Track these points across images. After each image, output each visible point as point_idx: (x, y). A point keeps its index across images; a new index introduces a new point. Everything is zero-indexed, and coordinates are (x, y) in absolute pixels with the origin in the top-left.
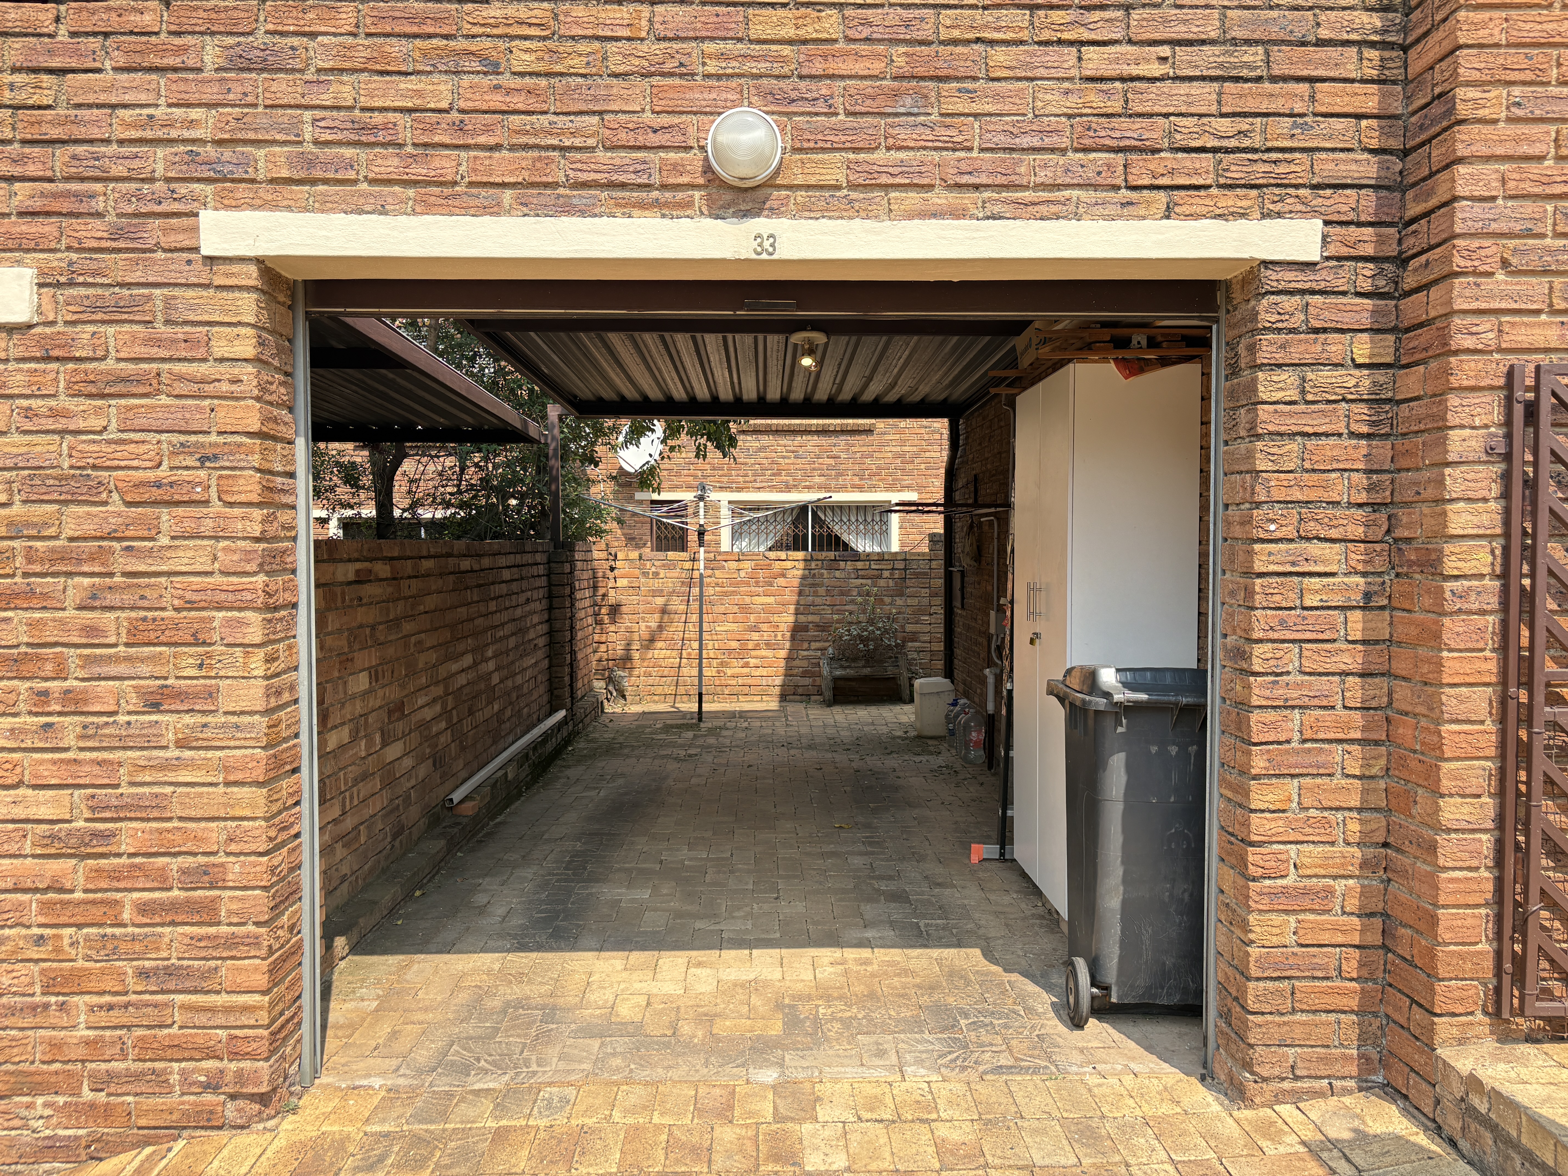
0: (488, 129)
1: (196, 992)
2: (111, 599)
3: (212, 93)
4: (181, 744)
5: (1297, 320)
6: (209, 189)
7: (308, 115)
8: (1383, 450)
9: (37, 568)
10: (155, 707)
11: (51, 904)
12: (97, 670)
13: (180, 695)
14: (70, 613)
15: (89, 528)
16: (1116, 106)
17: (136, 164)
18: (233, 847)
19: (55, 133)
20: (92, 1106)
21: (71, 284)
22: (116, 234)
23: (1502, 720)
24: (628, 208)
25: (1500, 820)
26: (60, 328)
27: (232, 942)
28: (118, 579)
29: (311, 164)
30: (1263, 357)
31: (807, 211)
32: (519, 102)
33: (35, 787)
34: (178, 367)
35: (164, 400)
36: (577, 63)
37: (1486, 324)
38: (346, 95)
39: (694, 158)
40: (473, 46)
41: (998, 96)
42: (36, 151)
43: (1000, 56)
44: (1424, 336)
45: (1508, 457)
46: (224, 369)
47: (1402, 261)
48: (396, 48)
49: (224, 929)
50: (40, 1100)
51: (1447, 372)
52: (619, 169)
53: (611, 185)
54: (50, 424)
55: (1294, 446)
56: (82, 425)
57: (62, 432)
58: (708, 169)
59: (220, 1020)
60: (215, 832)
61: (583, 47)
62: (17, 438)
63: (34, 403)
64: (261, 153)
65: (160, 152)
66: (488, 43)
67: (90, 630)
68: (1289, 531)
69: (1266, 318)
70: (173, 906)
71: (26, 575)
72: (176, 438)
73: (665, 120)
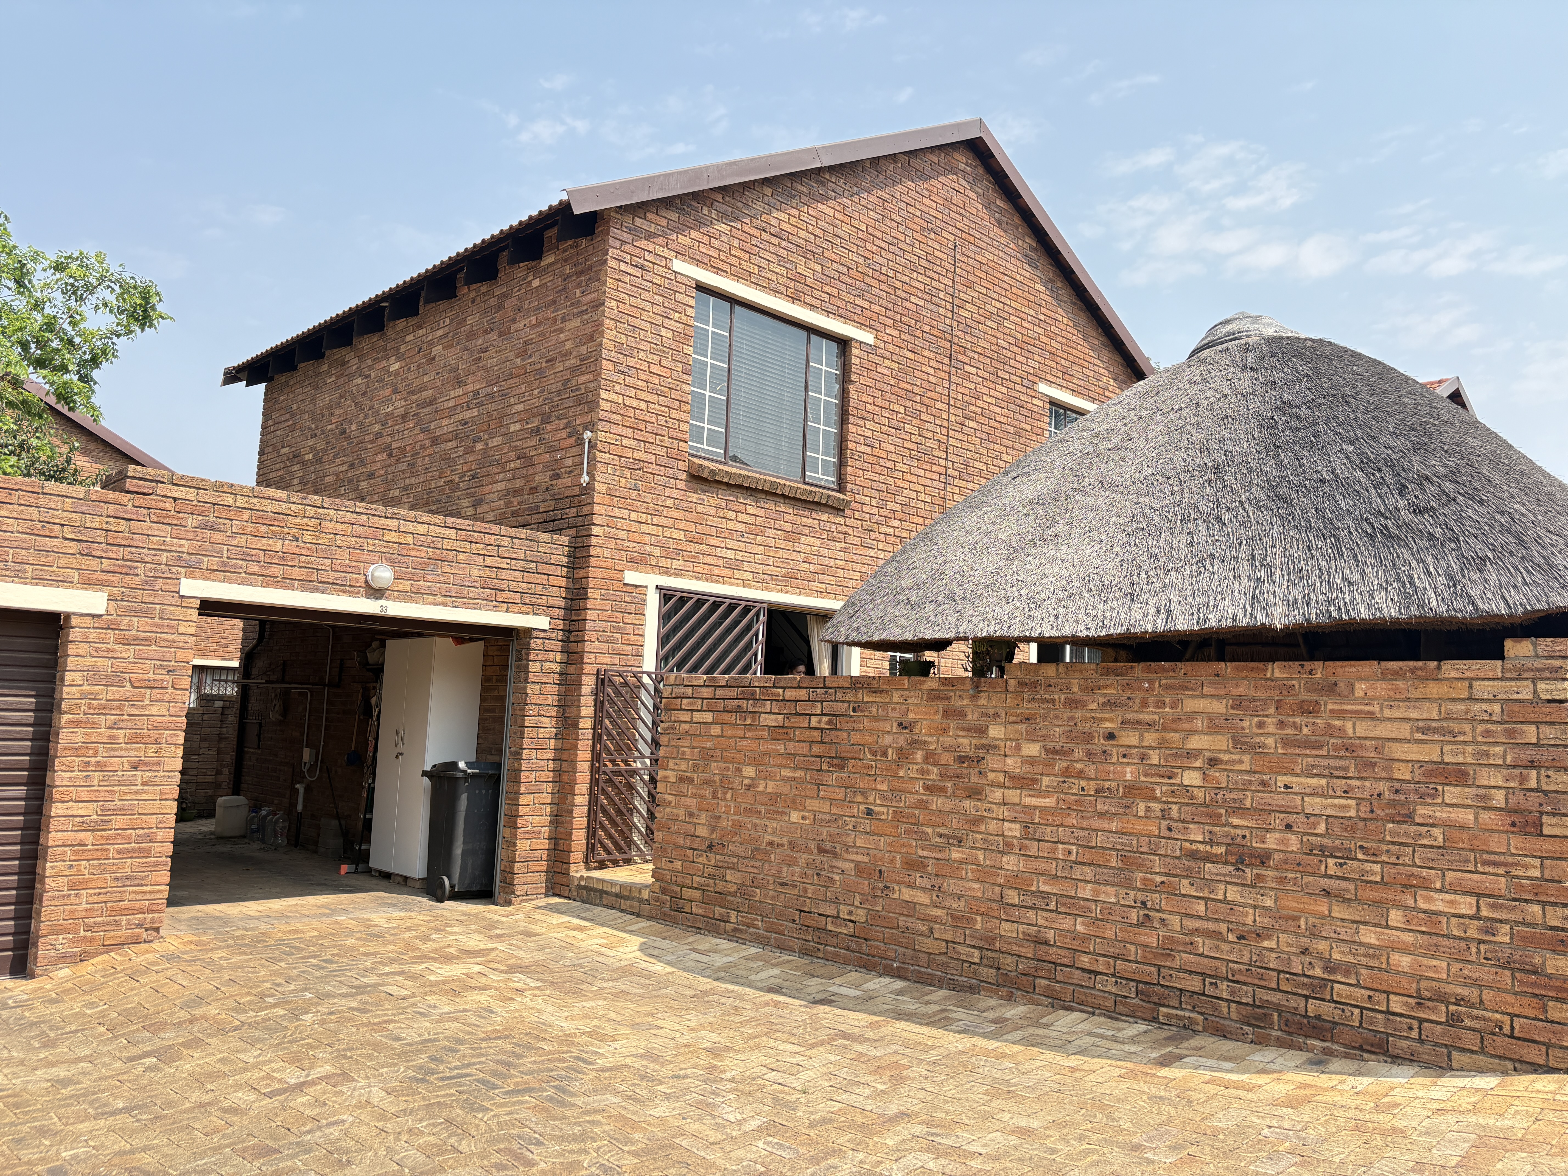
0: (292, 560)
1: (138, 885)
2: (122, 725)
3: (190, 535)
4: (143, 784)
5: (541, 647)
6: (184, 570)
7: (226, 548)
8: (563, 689)
9: (92, 711)
10: (135, 768)
11: (77, 852)
12: (112, 753)
13: (147, 764)
14: (103, 730)
15: (117, 696)
16: (494, 576)
17: (155, 558)
18: (161, 825)
19: (123, 542)
20: (85, 937)
21: (122, 600)
22: (145, 583)
23: (591, 772)
24: (338, 592)
25: (590, 802)
26: (114, 617)
27: (155, 864)
28: (125, 717)
29: (226, 565)
30: (531, 658)
31: (397, 599)
32: (304, 552)
33: (76, 802)
34: (163, 636)
35: (154, 647)
36: (326, 541)
37: (593, 656)
38: (242, 542)
39: (362, 578)
40: (291, 531)
41: (459, 568)
42: (114, 548)
43: (461, 556)
44: (576, 656)
45: (596, 694)
46: (182, 638)
47: (570, 632)
48: (263, 528)
49: (153, 859)
50: (61, 937)
51: (582, 669)
52: (336, 578)
53: (333, 583)
54: (106, 654)
55: (538, 686)
56: (120, 655)
57: (109, 658)
58: (366, 582)
59: (148, 896)
60: (153, 820)
61: (328, 536)
62: (89, 659)
63: (100, 646)
64: (206, 559)
65: (165, 554)
66: (295, 531)
67: (111, 737)
68: (535, 713)
69: (533, 646)
70: (133, 850)
71: (85, 714)
72: (158, 663)
73: (354, 564)
